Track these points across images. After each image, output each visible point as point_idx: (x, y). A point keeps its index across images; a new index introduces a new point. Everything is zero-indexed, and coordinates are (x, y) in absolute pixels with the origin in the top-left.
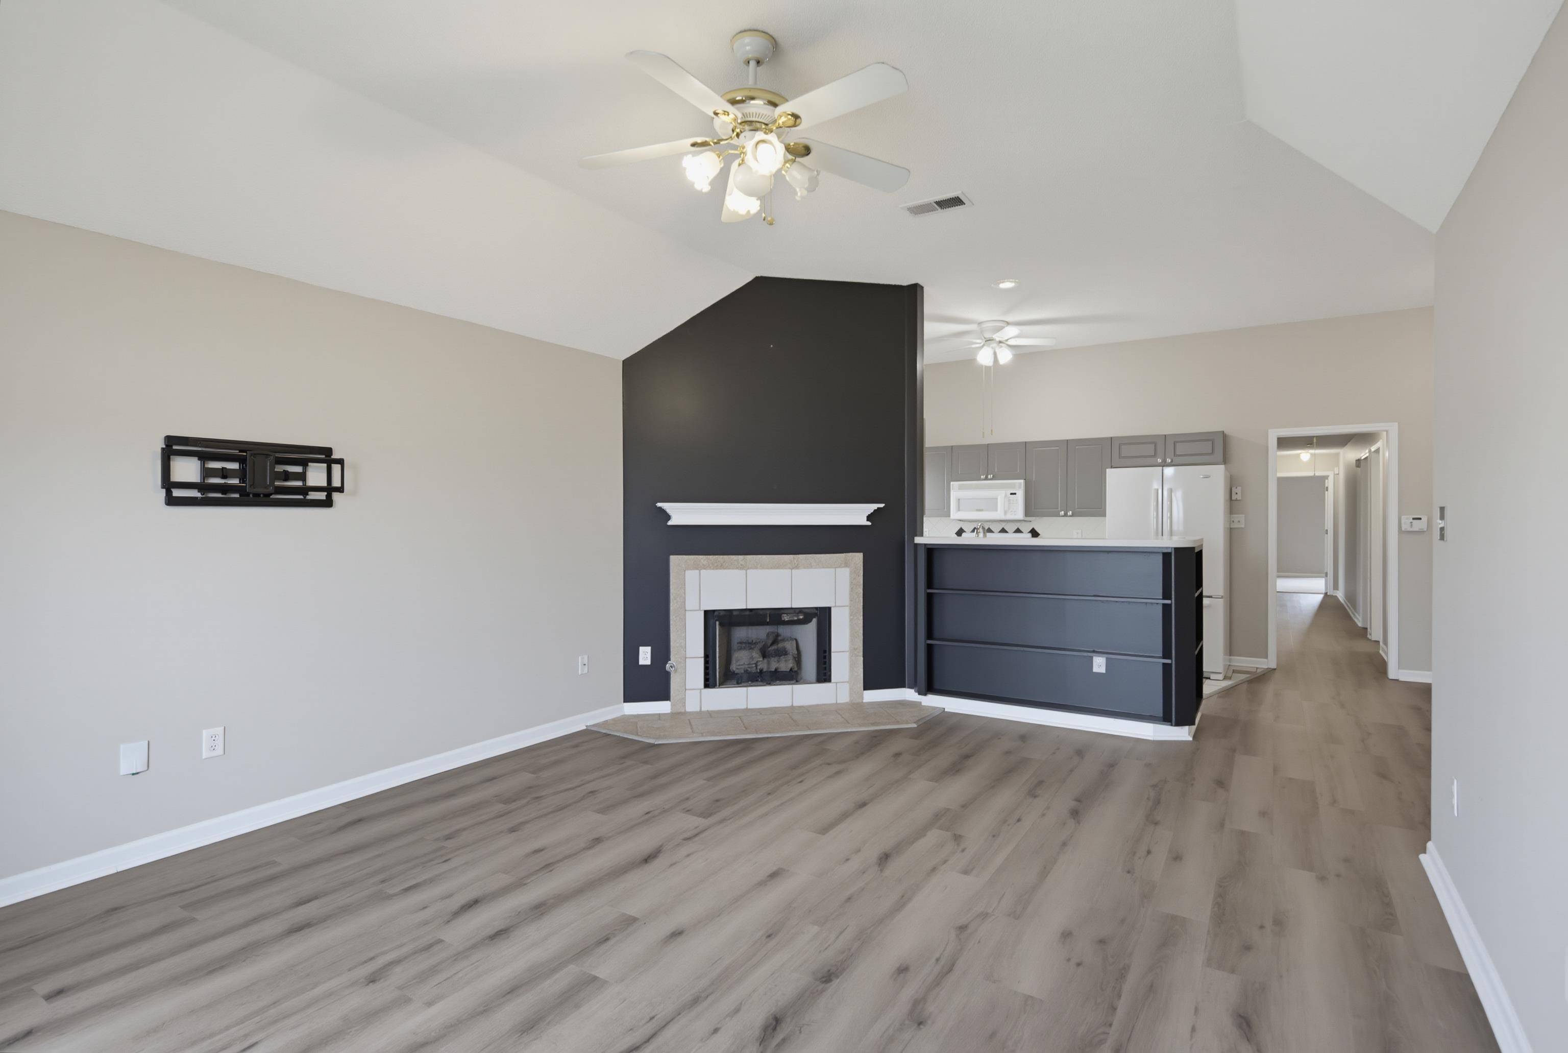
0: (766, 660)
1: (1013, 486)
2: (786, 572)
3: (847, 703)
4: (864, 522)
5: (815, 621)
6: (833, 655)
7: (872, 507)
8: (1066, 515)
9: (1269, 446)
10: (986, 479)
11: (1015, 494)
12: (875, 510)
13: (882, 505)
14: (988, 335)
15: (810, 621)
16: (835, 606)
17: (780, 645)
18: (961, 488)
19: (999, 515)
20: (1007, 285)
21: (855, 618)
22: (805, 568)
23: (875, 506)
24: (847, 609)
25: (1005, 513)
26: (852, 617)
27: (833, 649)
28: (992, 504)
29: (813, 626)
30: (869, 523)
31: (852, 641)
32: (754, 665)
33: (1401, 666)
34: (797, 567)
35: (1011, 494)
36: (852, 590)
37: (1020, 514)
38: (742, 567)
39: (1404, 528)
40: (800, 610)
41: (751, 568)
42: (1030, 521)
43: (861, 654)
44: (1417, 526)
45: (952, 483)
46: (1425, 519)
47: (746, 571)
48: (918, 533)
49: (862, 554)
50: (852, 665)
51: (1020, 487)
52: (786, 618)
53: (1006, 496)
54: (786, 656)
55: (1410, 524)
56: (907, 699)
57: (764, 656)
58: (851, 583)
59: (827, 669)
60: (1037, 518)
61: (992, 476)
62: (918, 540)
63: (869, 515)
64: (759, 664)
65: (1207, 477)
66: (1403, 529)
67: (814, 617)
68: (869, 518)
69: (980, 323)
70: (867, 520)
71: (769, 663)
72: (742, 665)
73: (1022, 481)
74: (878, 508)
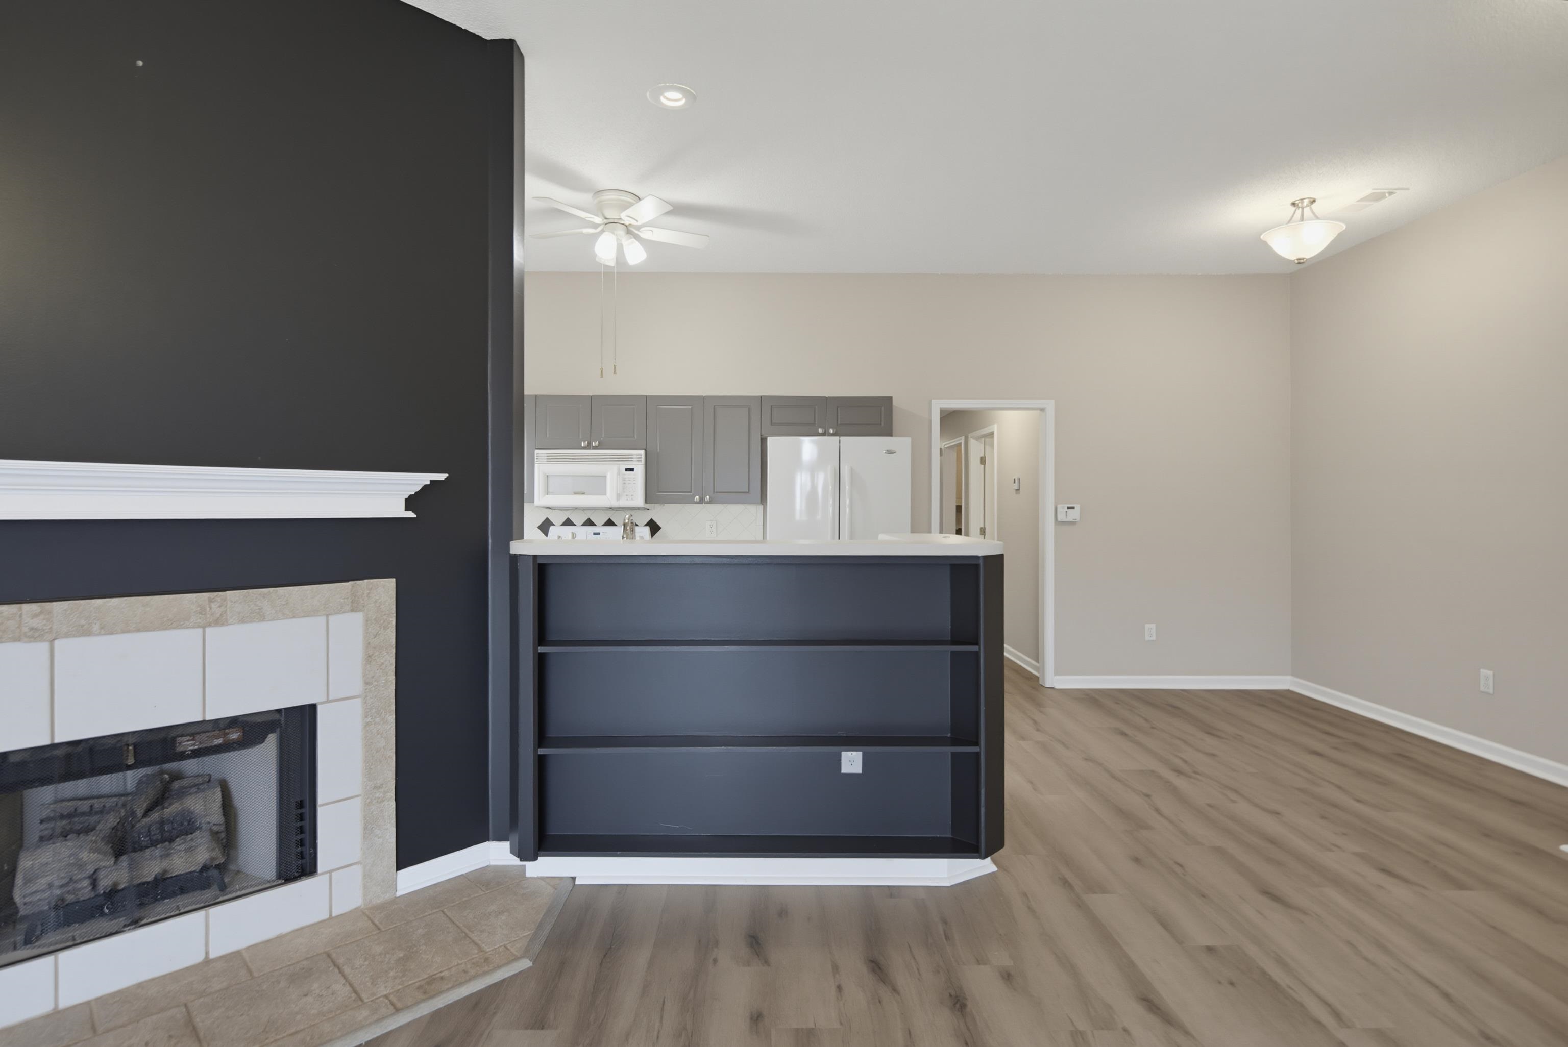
0: (124, 860)
1: (629, 458)
2: (192, 635)
3: (356, 910)
4: (398, 510)
5: (272, 740)
6: (321, 812)
7: (418, 481)
8: (702, 501)
9: (932, 419)
10: (589, 447)
11: (632, 470)
12: (425, 487)
13: (442, 477)
14: (612, 214)
15: (261, 739)
16: (328, 701)
17: (172, 809)
18: (550, 459)
19: (608, 499)
20: (673, 99)
21: (377, 720)
22: (242, 621)
23: (425, 478)
24: (358, 702)
25: (619, 497)
26: (369, 719)
27: (321, 798)
28: (598, 484)
29: (269, 747)
30: (411, 514)
31: (369, 771)
32: (86, 883)
33: (1057, 672)
34: (219, 622)
35: (627, 470)
36: (369, 659)
37: (639, 500)
38: (34, 635)
39: (1061, 517)
40: (234, 722)
41: (67, 635)
42: (648, 509)
43: (392, 794)
44: (1074, 515)
45: (537, 451)
46: (1078, 507)
47: (52, 642)
48: (515, 536)
49: (394, 580)
50: (369, 827)
51: (639, 460)
52: (187, 745)
53: (619, 474)
54: (190, 837)
55: (1065, 513)
56: (493, 863)
57: (118, 853)
58: (368, 645)
59: (307, 843)
60: (657, 506)
61: (597, 443)
62: (517, 548)
63: (411, 496)
64: (101, 874)
65: (890, 452)
66: (1059, 519)
67: (273, 731)
68: (410, 503)
69: (599, 192)
70: (407, 509)
71: (132, 867)
72: (43, 891)
73: (642, 452)
74: (431, 481)
